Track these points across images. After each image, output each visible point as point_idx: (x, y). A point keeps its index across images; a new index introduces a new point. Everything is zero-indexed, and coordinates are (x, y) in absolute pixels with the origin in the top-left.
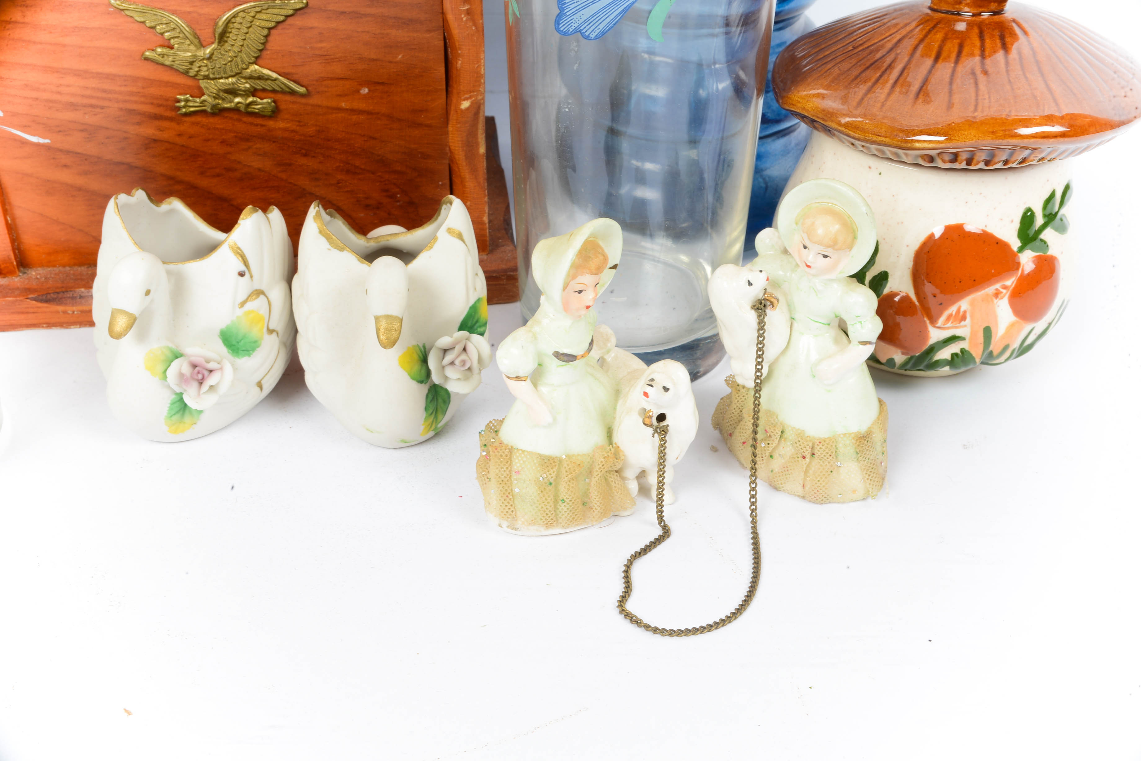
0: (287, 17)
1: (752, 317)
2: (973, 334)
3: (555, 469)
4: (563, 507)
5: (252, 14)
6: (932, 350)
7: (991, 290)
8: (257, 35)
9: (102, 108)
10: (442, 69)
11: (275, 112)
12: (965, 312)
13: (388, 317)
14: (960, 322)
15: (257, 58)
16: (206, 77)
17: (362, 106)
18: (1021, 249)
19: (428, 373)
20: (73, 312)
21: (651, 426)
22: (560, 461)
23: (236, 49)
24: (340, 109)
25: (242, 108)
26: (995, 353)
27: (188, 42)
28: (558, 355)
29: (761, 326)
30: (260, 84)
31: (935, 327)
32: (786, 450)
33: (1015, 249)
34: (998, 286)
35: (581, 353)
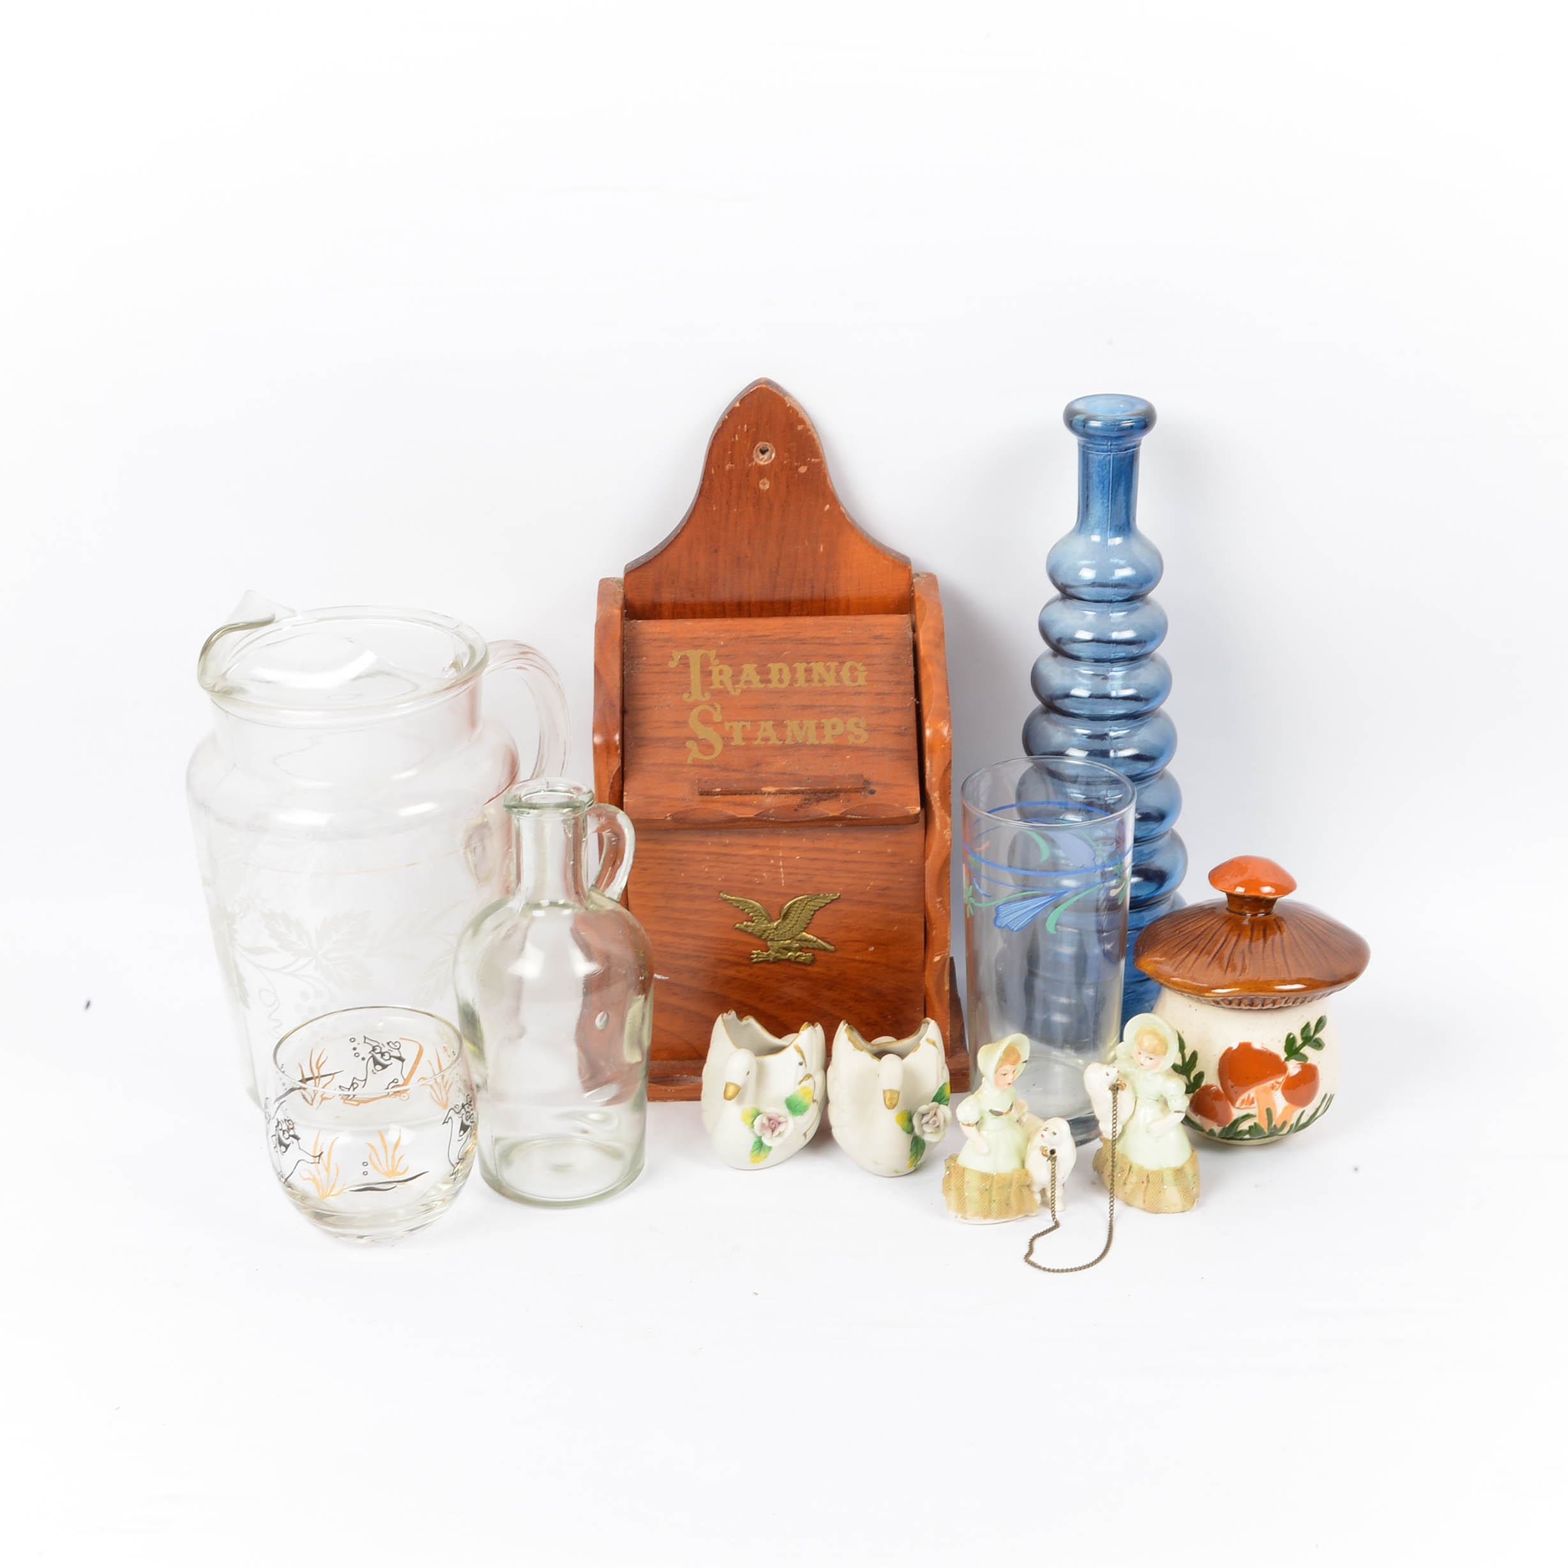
0: (827, 904)
1: (1110, 1094)
2: (1260, 1112)
3: (990, 1181)
4: (994, 1205)
5: (806, 902)
6: (1237, 1122)
7: (1269, 1084)
8: (807, 914)
9: (705, 957)
10: (923, 936)
11: (813, 961)
12: (1253, 1098)
13: (890, 1090)
14: (1251, 1105)
15: (805, 928)
16: (772, 940)
17: (870, 958)
18: (1287, 1059)
19: (913, 1129)
20: (671, 1090)
21: (1046, 1156)
22: (993, 1177)
23: (793, 922)
24: (855, 960)
25: (793, 959)
26: (1279, 1126)
27: (763, 918)
28: (991, 1111)
29: (1115, 1100)
30: (804, 945)
31: (1234, 1107)
32: (1133, 1179)
33: (1283, 1059)
34: (1273, 1082)
35: (1006, 1111)
